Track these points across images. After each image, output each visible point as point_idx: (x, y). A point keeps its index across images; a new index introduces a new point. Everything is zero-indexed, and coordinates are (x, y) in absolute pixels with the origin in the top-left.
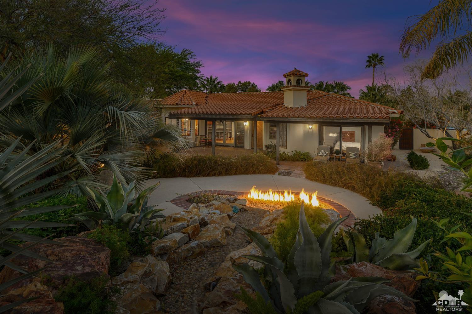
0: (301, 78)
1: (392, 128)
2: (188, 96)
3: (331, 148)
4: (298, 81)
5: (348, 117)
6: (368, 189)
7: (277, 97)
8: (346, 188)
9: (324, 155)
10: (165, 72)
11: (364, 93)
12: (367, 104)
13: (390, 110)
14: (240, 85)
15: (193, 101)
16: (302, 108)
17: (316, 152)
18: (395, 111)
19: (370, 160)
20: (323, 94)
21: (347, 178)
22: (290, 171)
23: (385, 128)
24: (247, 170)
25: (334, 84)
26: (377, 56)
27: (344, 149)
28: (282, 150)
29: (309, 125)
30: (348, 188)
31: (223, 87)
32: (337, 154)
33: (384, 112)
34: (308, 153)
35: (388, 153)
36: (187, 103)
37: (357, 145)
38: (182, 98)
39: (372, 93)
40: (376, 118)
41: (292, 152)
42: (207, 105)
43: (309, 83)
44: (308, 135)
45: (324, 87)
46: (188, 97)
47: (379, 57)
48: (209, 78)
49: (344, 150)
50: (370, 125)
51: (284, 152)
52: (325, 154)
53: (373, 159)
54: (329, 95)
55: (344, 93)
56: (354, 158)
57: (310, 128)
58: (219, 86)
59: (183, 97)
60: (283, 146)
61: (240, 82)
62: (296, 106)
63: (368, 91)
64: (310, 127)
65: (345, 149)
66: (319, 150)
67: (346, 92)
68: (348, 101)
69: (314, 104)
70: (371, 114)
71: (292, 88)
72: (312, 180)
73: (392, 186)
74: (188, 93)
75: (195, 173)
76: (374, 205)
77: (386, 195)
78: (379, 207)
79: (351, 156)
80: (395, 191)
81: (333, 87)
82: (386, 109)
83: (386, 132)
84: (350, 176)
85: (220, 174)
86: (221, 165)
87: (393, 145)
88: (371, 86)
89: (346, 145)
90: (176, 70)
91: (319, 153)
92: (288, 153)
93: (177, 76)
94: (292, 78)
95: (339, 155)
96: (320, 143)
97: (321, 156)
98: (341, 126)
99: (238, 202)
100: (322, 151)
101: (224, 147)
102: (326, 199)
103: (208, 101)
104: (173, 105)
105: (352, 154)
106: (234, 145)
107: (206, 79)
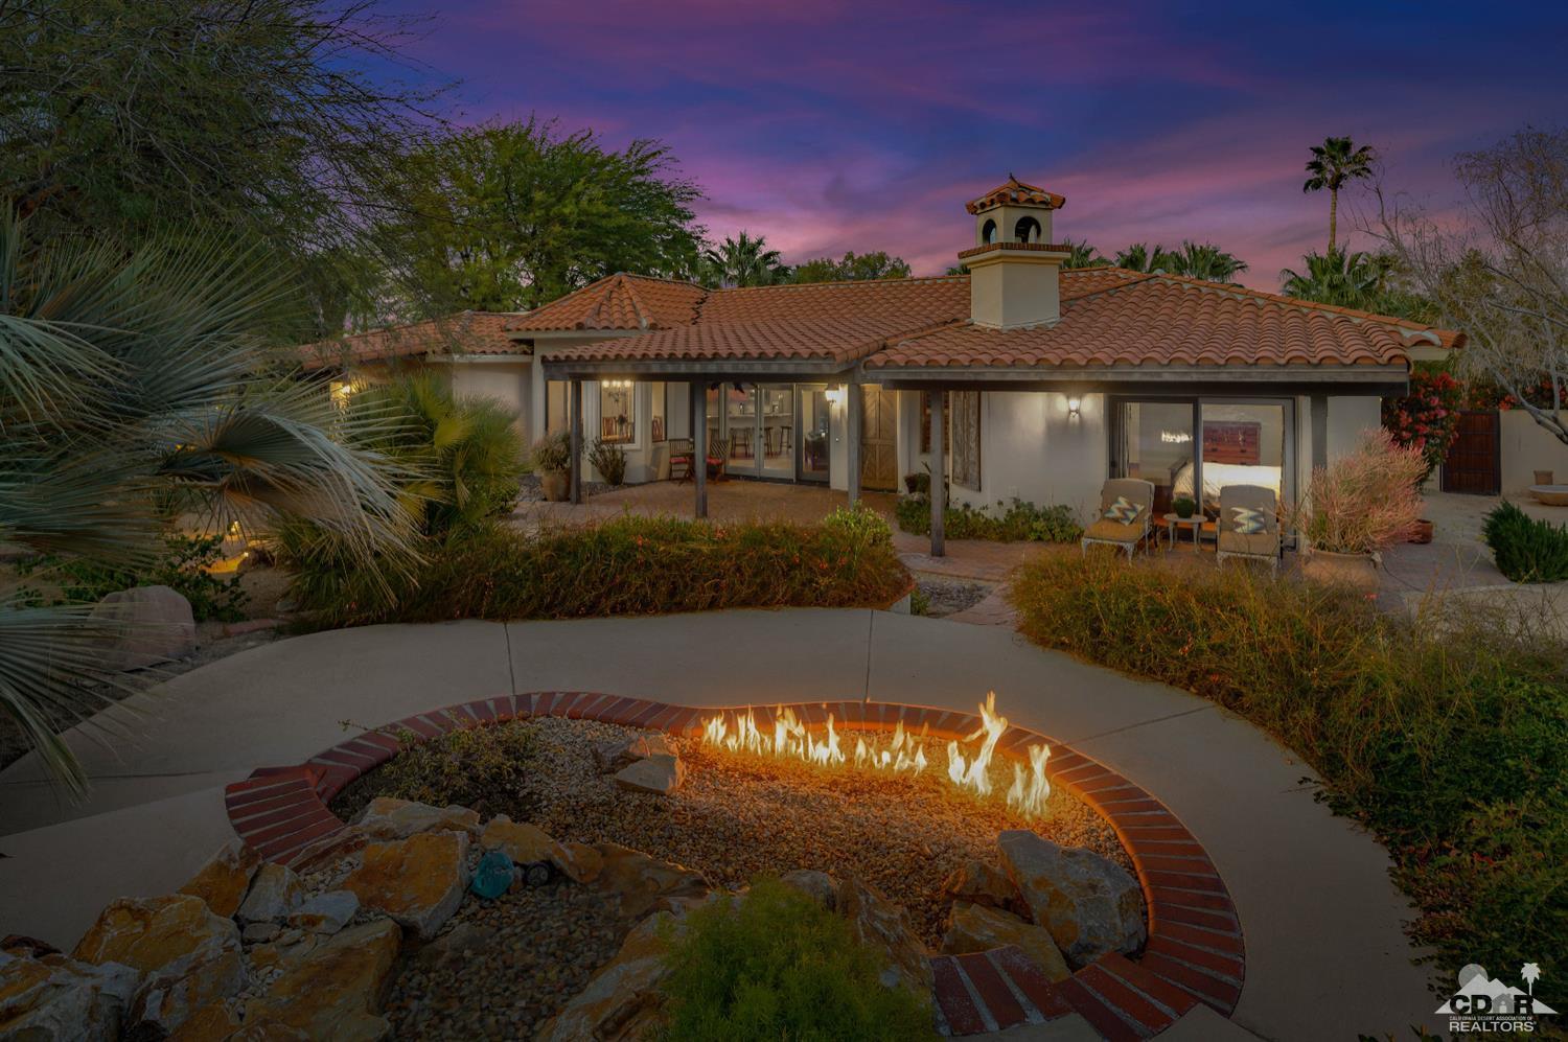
0: (1036, 215)
1: (1415, 406)
2: (625, 296)
3: (1159, 490)
4: (1024, 226)
5: (1222, 362)
6: (1309, 713)
7: (956, 294)
8: (1200, 694)
9: (1127, 518)
10: (564, 222)
11: (1295, 280)
12: (1305, 311)
13: (1407, 334)
14: (849, 263)
15: (643, 313)
16: (1041, 331)
17: (1098, 502)
18: (1428, 335)
19: (1322, 547)
21: (1204, 645)
22: (981, 583)
23: (1386, 409)
24: (764, 586)
26: (1346, 147)
27: (1211, 491)
28: (959, 495)
29: (1068, 398)
30: (1206, 692)
31: (782, 271)
32: (1181, 516)
33: (1378, 337)
34: (1065, 507)
35: (1403, 514)
36: (618, 323)
37: (1267, 477)
38: (601, 304)
39: (1326, 279)
40: (1348, 361)
41: (1000, 503)
42: (693, 329)
43: (1092, 250)
44: (1063, 432)
46: (627, 302)
47: (1354, 151)
48: (737, 240)
49: (1213, 498)
50: (1320, 391)
51: (967, 506)
52: (1132, 515)
53: (1336, 541)
54: (1152, 282)
56: (1255, 532)
57: (1070, 411)
58: (771, 267)
59: (610, 300)
60: (965, 480)
61: (850, 256)
62: (1018, 325)
63: (1313, 272)
64: (1074, 404)
65: (1217, 493)
66: (1109, 496)
67: (1230, 281)
68: (1227, 303)
69: (1090, 314)
70: (1323, 348)
71: (997, 252)
72: (1043, 642)
73: (1442, 708)
74: (628, 286)
75: (535, 602)
76: (1339, 808)
77: (1405, 752)
78: (1367, 824)
79: (1241, 524)
80: (1458, 732)
81: (1181, 265)
82: (1389, 328)
83: (1389, 420)
84: (1216, 640)
85: (645, 607)
86: (647, 565)
87: (1422, 479)
88: (1325, 256)
89: (1218, 477)
90: (604, 209)
91: (1109, 511)
92: (985, 508)
93: (608, 232)
94: (999, 215)
95: (1188, 516)
96: (1115, 468)
97: (1116, 520)
98: (1200, 400)
99: (626, 774)
100: (1121, 500)
101: (757, 483)
102: (1086, 761)
103: (704, 313)
104: (567, 329)
105: (1244, 515)
106: (793, 476)
107: (726, 244)
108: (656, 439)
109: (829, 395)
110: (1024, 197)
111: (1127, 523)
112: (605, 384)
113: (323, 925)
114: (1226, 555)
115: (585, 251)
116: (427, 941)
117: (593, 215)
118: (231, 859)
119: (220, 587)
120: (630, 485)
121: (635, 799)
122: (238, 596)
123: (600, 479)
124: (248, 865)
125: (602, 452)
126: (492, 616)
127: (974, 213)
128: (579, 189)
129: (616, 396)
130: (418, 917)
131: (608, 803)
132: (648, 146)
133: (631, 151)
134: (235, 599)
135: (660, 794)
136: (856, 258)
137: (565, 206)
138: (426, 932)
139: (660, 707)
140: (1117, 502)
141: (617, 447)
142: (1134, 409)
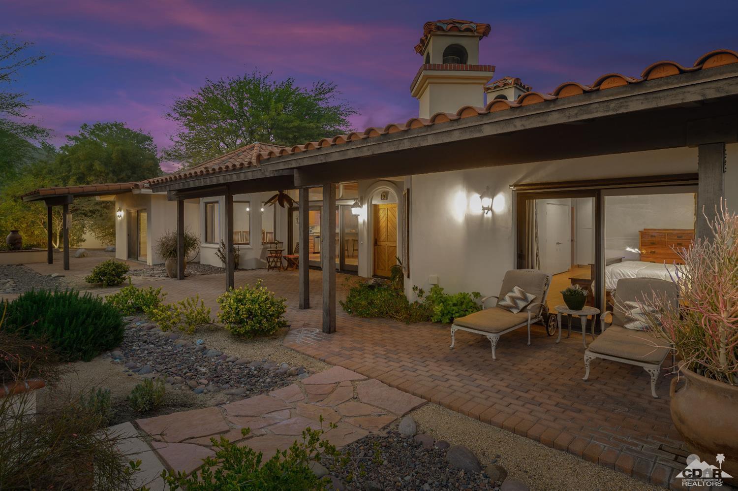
29: (480, 197)
57: (484, 208)
64: (488, 202)
66: (507, 287)
79: (633, 320)
91: (503, 299)
95: (580, 308)
97: (508, 309)
98: (603, 192)
100: (516, 289)
105: (636, 308)
109: (355, 211)
111: (515, 311)
114: (593, 356)
140: (512, 291)
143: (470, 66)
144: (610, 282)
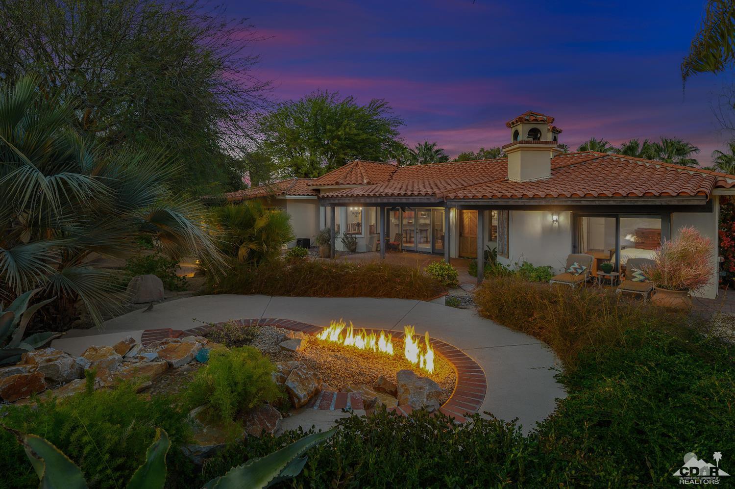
0: (538, 127)
2: (358, 170)
4: (533, 133)
9: (577, 272)
10: (339, 138)
11: (722, 157)
13: (730, 182)
14: (482, 153)
15: (365, 177)
16: (540, 183)
17: (565, 264)
20: (594, 156)
25: (661, 144)
28: (500, 260)
29: (553, 215)
32: (605, 272)
34: (550, 267)
36: (354, 182)
38: (348, 174)
41: (517, 264)
42: (386, 184)
44: (550, 232)
45: (640, 150)
46: (359, 173)
48: (423, 144)
49: (624, 264)
52: (580, 271)
54: (605, 158)
55: (682, 160)
56: (642, 281)
57: (553, 221)
58: (439, 156)
59: (351, 172)
60: (502, 253)
61: (482, 150)
62: (528, 180)
64: (555, 218)
66: (570, 262)
67: (688, 157)
69: (567, 174)
71: (519, 145)
74: (360, 165)
79: (635, 277)
81: (659, 150)
90: (355, 131)
91: (569, 269)
92: (508, 266)
93: (359, 142)
94: (520, 128)
95: (609, 273)
96: (576, 248)
97: (572, 273)
98: (620, 216)
99: (283, 344)
100: (575, 263)
101: (414, 254)
102: (465, 355)
103: (394, 178)
104: (332, 184)
105: (638, 275)
106: (431, 251)
107: (418, 146)
108: (371, 233)
110: (533, 118)
111: (577, 275)
112: (351, 209)
113: (145, 360)
115: (348, 151)
116: (175, 369)
117: (351, 134)
118: (126, 341)
119: (179, 280)
120: (358, 253)
121: (284, 352)
122: (186, 283)
123: (346, 250)
124: (131, 343)
125: (347, 238)
126: (267, 293)
127: (510, 127)
128: (345, 123)
129: (356, 214)
130: (173, 361)
131: (275, 353)
132: (378, 102)
133: (370, 105)
134: (184, 284)
135: (293, 351)
136: (485, 151)
137: (339, 131)
138: (175, 366)
139: (310, 326)
140: (573, 265)
141: (353, 236)
142: (585, 220)
143: (542, 142)
144: (623, 261)
